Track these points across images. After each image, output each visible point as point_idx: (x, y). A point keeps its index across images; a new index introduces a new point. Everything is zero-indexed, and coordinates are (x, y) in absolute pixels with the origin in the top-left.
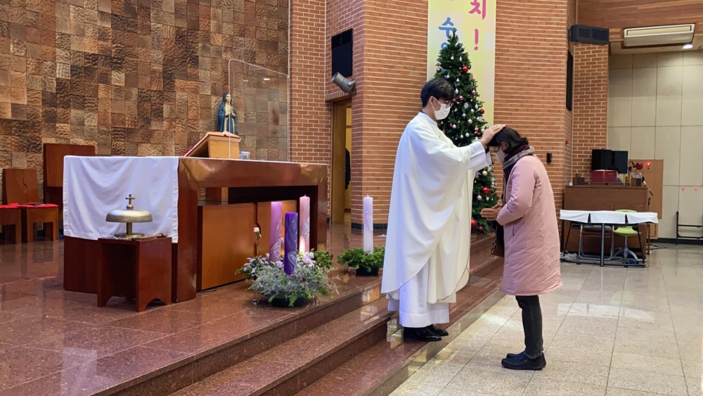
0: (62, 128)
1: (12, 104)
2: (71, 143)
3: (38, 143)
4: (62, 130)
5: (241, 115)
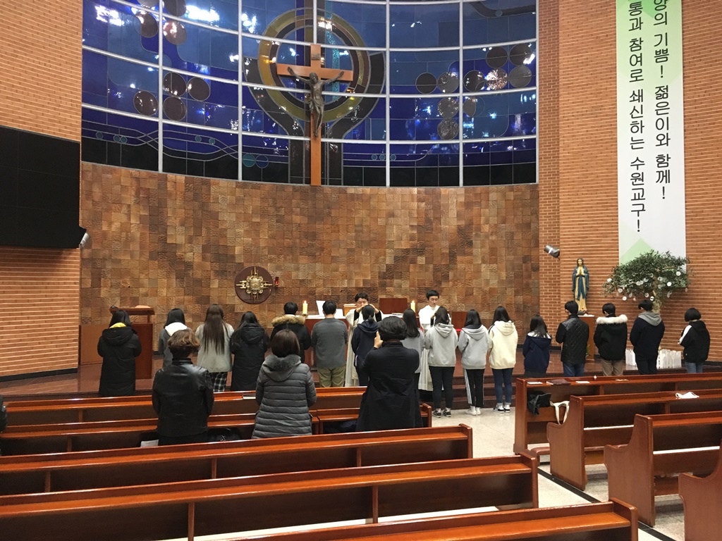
1: (363, 280)
2: (394, 297)
3: (376, 298)
4: (389, 291)
5: (504, 274)
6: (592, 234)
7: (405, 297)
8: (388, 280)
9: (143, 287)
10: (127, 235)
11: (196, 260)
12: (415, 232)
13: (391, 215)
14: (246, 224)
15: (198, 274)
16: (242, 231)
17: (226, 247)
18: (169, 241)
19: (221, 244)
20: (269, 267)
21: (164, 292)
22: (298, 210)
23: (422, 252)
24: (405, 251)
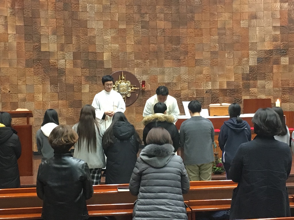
0: (253, 91)
1: (227, 82)
2: (258, 98)
3: (240, 99)
4: (253, 92)
7: (269, 97)
8: (251, 82)
9: (21, 93)
10: (5, 44)
11: (68, 66)
12: (278, 33)
13: (254, 17)
14: (113, 31)
15: (70, 79)
16: (109, 37)
17: (95, 53)
18: (43, 49)
19: (90, 51)
20: (136, 72)
21: (40, 97)
22: (162, 16)
23: (285, 52)
24: (268, 52)
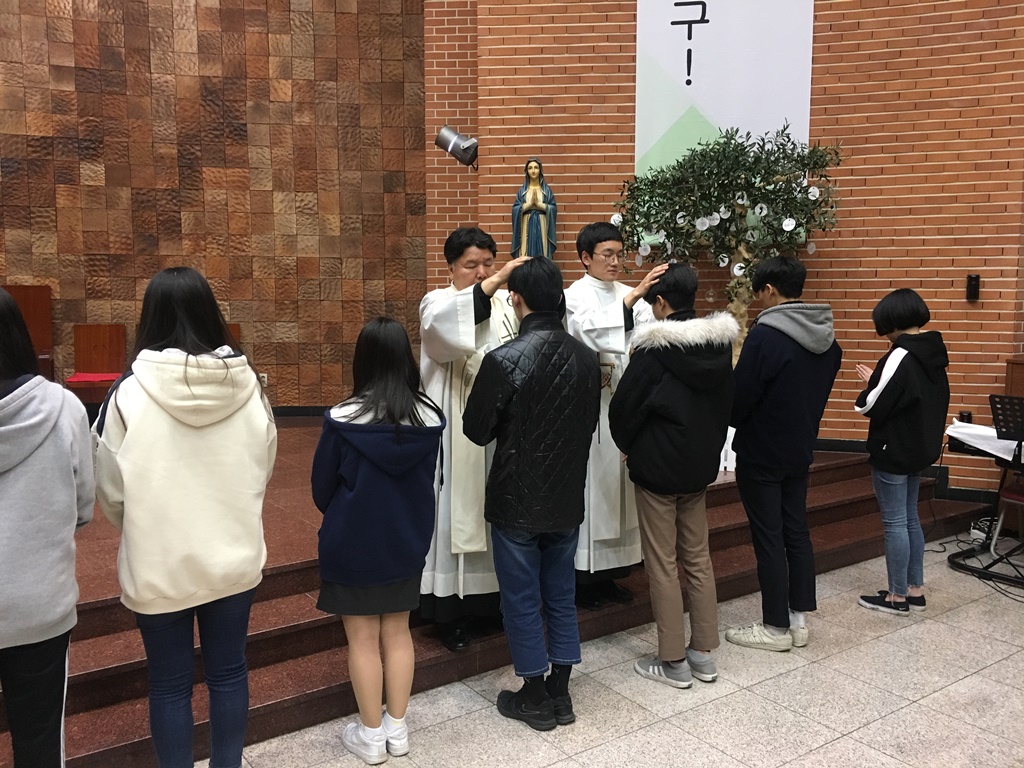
2: (9, 283)
5: (334, 222)
6: (566, 90)
7: (46, 282)
12: (70, 87)
23: (94, 149)
24: (38, 143)
